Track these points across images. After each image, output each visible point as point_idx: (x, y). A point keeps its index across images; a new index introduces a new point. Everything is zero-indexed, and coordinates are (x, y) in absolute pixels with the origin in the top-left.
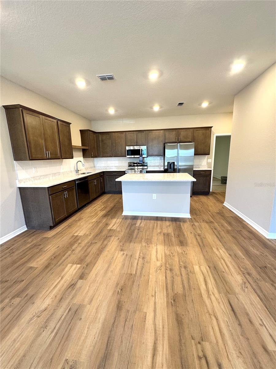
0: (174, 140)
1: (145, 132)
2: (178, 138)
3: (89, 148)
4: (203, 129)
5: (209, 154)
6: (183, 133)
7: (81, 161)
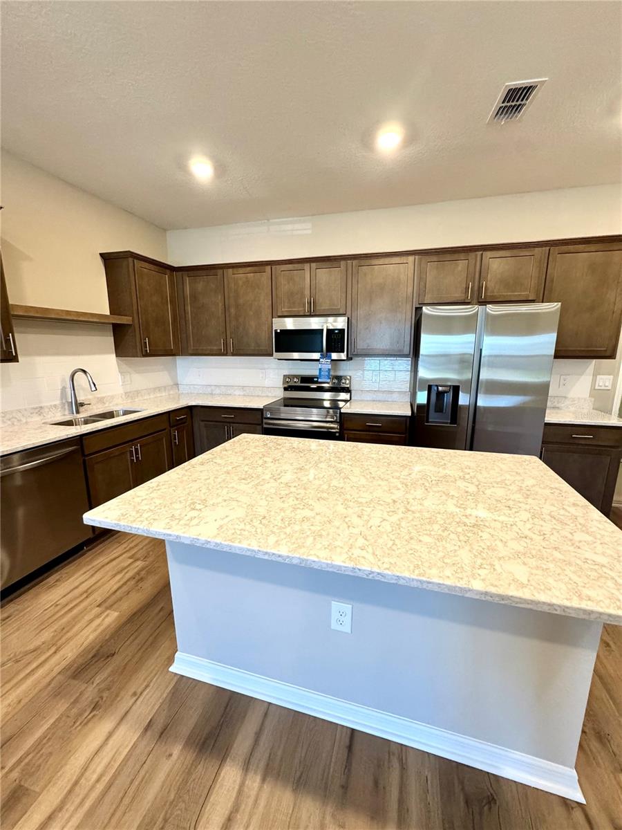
0: (458, 295)
1: (343, 263)
2: (476, 288)
3: (133, 321)
4: (593, 247)
5: (612, 356)
6: (497, 266)
7: (84, 372)
